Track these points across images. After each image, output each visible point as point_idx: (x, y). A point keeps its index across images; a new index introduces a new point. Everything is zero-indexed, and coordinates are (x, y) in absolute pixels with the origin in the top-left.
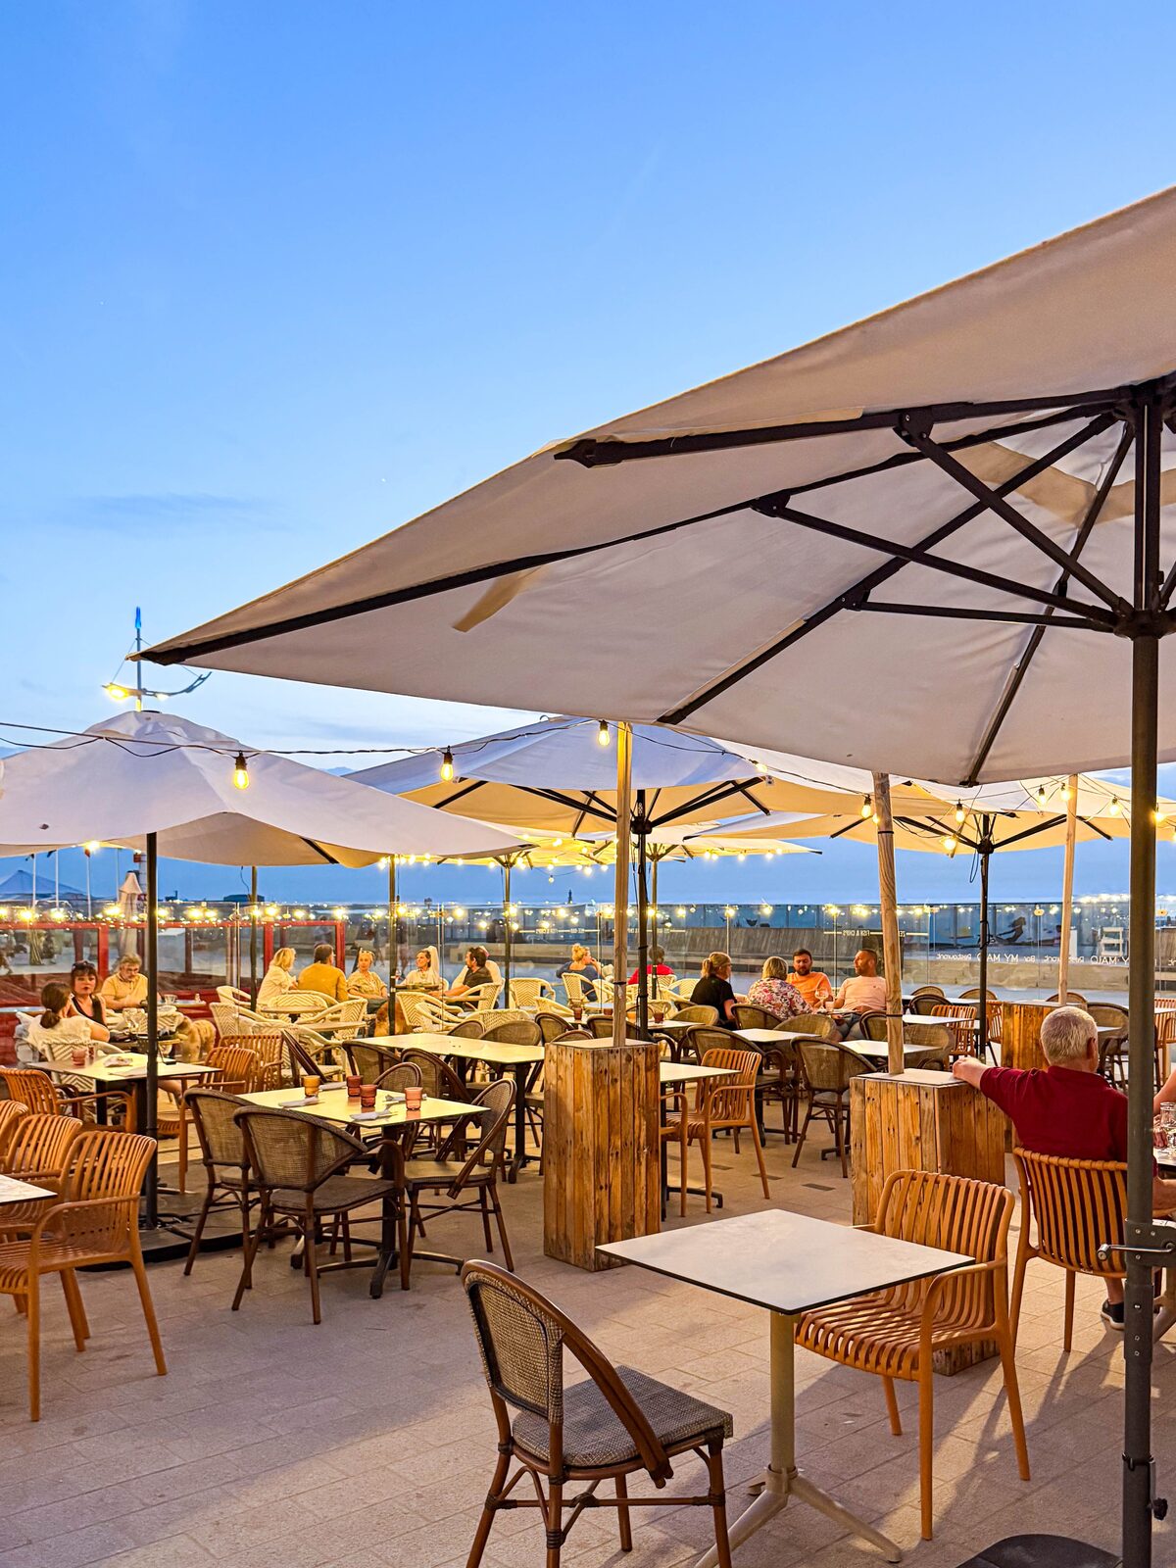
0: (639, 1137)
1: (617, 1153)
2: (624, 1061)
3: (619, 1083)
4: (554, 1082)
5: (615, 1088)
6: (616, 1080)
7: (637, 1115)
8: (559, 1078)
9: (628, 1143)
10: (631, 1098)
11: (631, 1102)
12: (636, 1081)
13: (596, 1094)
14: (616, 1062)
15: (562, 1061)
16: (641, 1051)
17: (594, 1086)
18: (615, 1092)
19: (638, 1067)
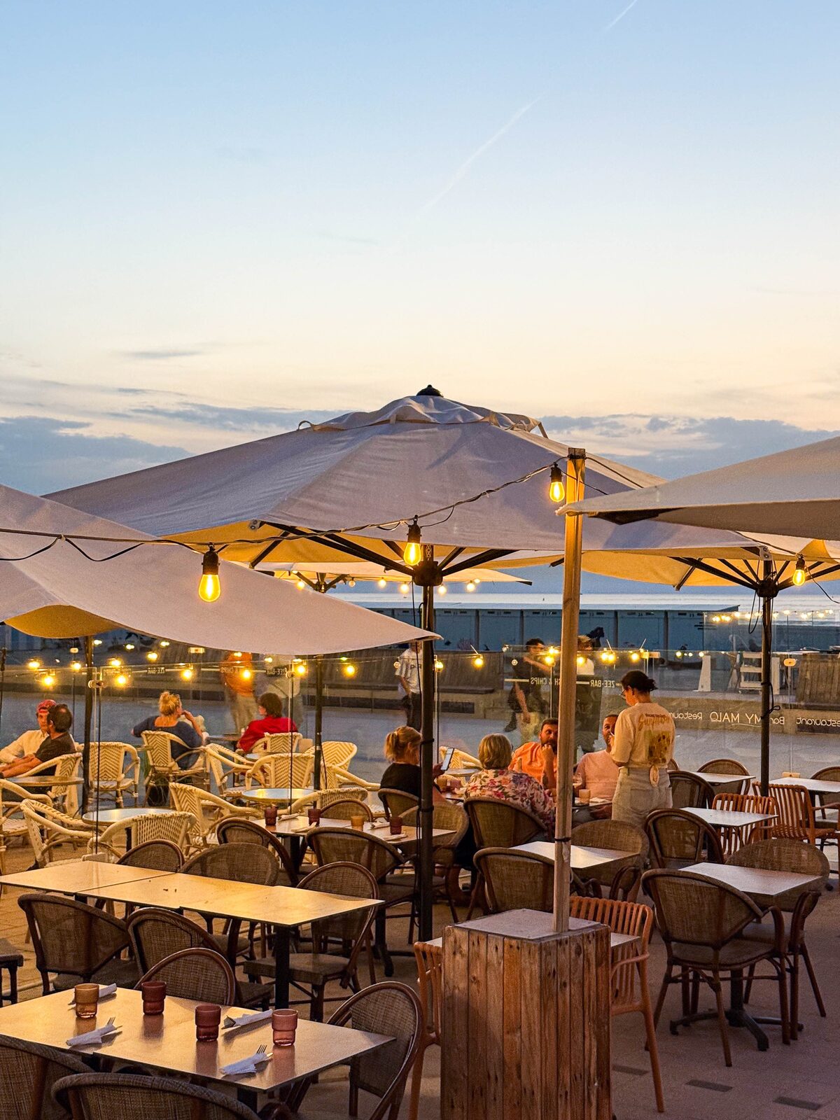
0: (589, 1067)
1: (566, 1093)
2: (573, 956)
3: (568, 989)
4: (463, 985)
5: (564, 994)
6: (565, 984)
7: (587, 1033)
8: (472, 980)
9: (578, 1076)
10: (580, 1008)
11: (581, 1014)
12: (586, 983)
13: (543, 1007)
14: (566, 956)
15: (478, 955)
16: (591, 936)
17: (541, 996)
18: (564, 1002)
19: (588, 961)
